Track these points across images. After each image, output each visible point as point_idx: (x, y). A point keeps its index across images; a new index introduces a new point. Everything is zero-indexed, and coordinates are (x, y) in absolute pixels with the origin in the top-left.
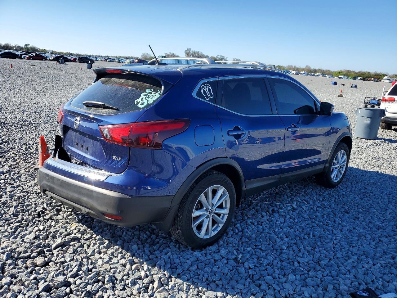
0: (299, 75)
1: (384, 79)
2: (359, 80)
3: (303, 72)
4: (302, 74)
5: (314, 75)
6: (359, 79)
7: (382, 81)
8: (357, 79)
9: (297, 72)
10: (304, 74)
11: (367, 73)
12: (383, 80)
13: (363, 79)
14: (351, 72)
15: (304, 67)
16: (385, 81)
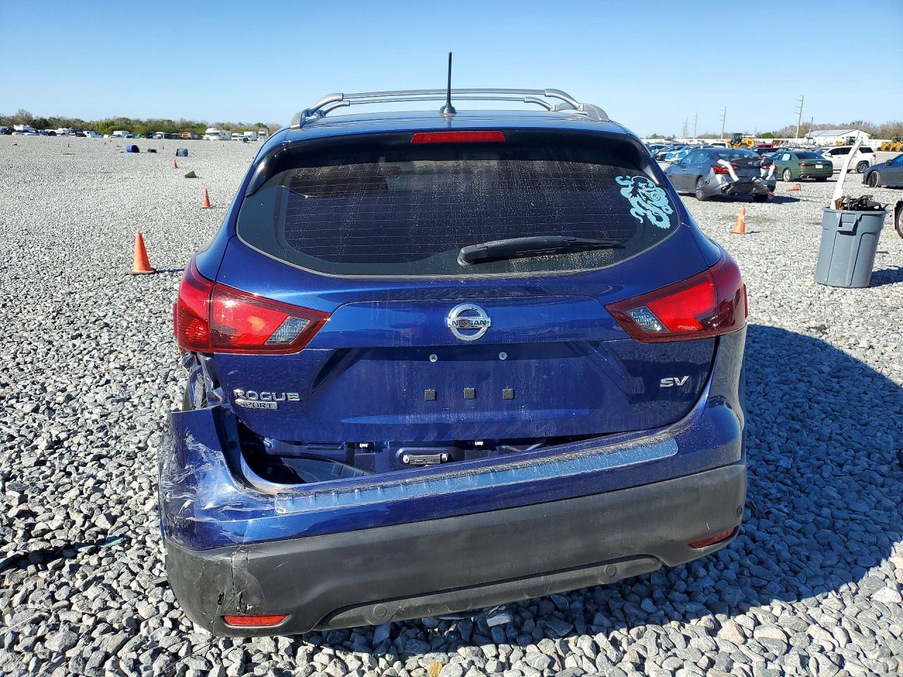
0: (13, 134)
1: (208, 134)
2: (160, 138)
3: (21, 128)
4: (19, 131)
5: (53, 134)
6: (158, 135)
7: (204, 138)
8: (154, 137)
9: (5, 127)
10: (25, 131)
11: (166, 123)
12: (206, 136)
13: (168, 137)
14: (132, 123)
15: (15, 115)
16: (212, 138)
